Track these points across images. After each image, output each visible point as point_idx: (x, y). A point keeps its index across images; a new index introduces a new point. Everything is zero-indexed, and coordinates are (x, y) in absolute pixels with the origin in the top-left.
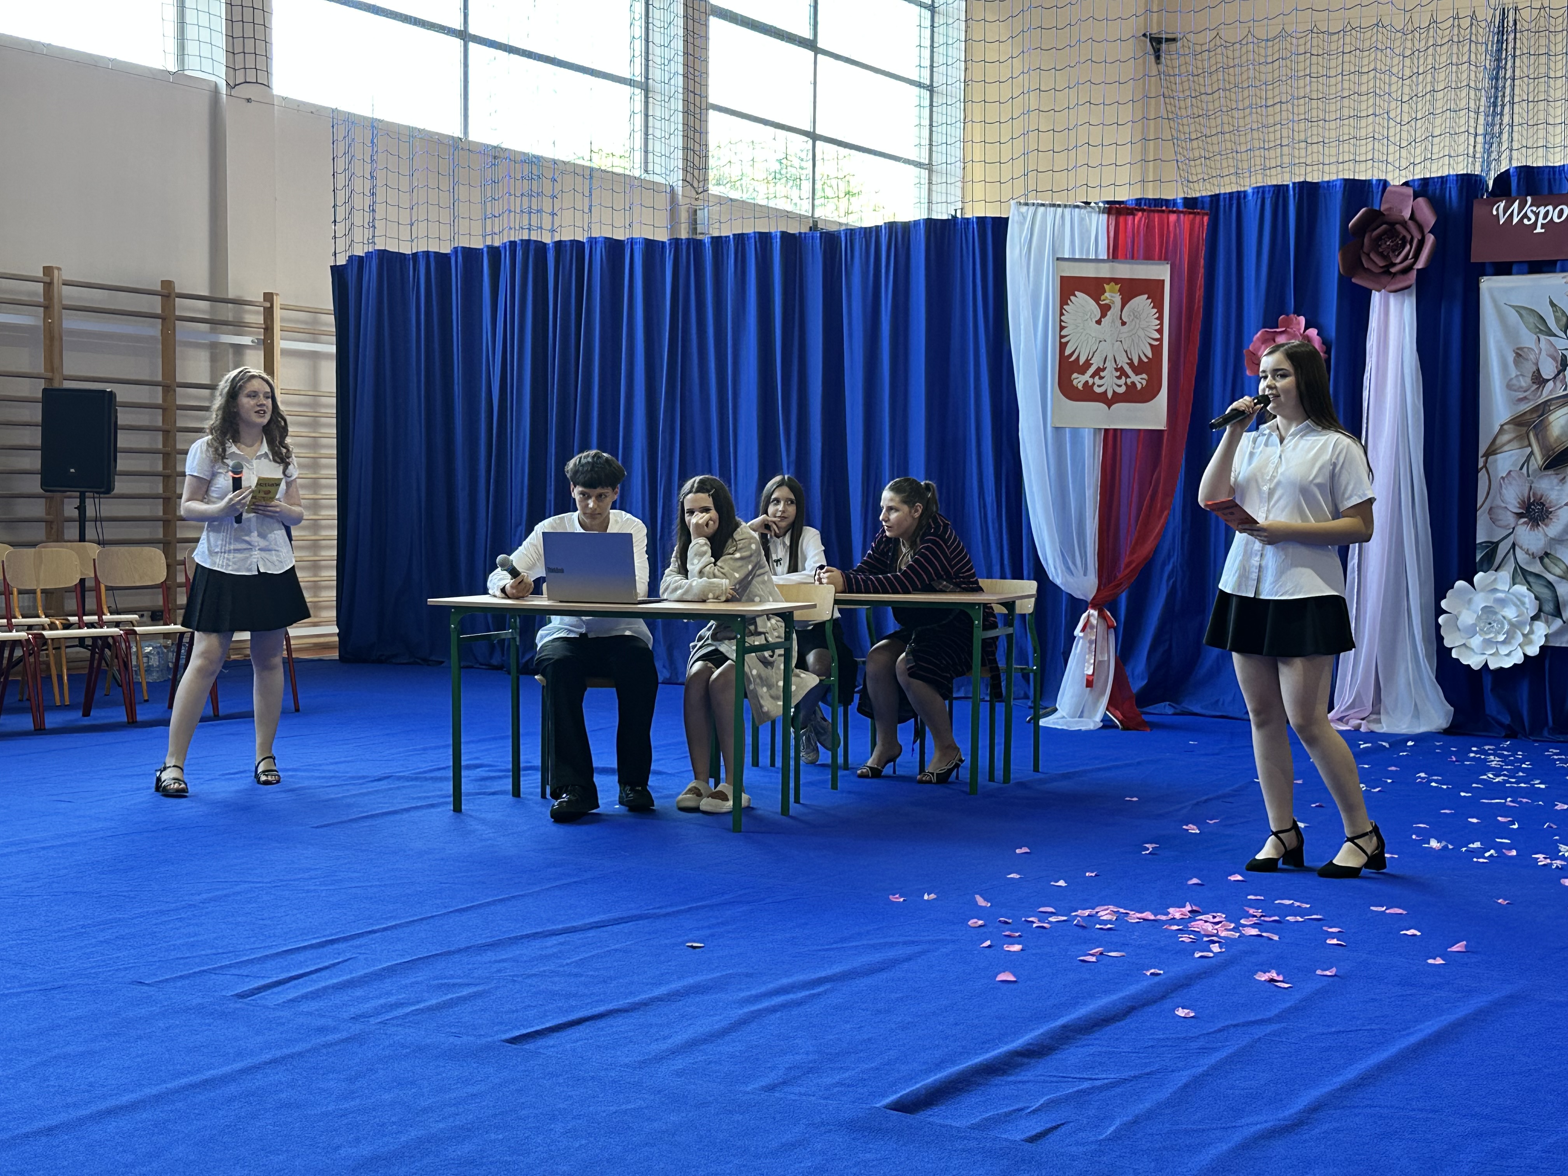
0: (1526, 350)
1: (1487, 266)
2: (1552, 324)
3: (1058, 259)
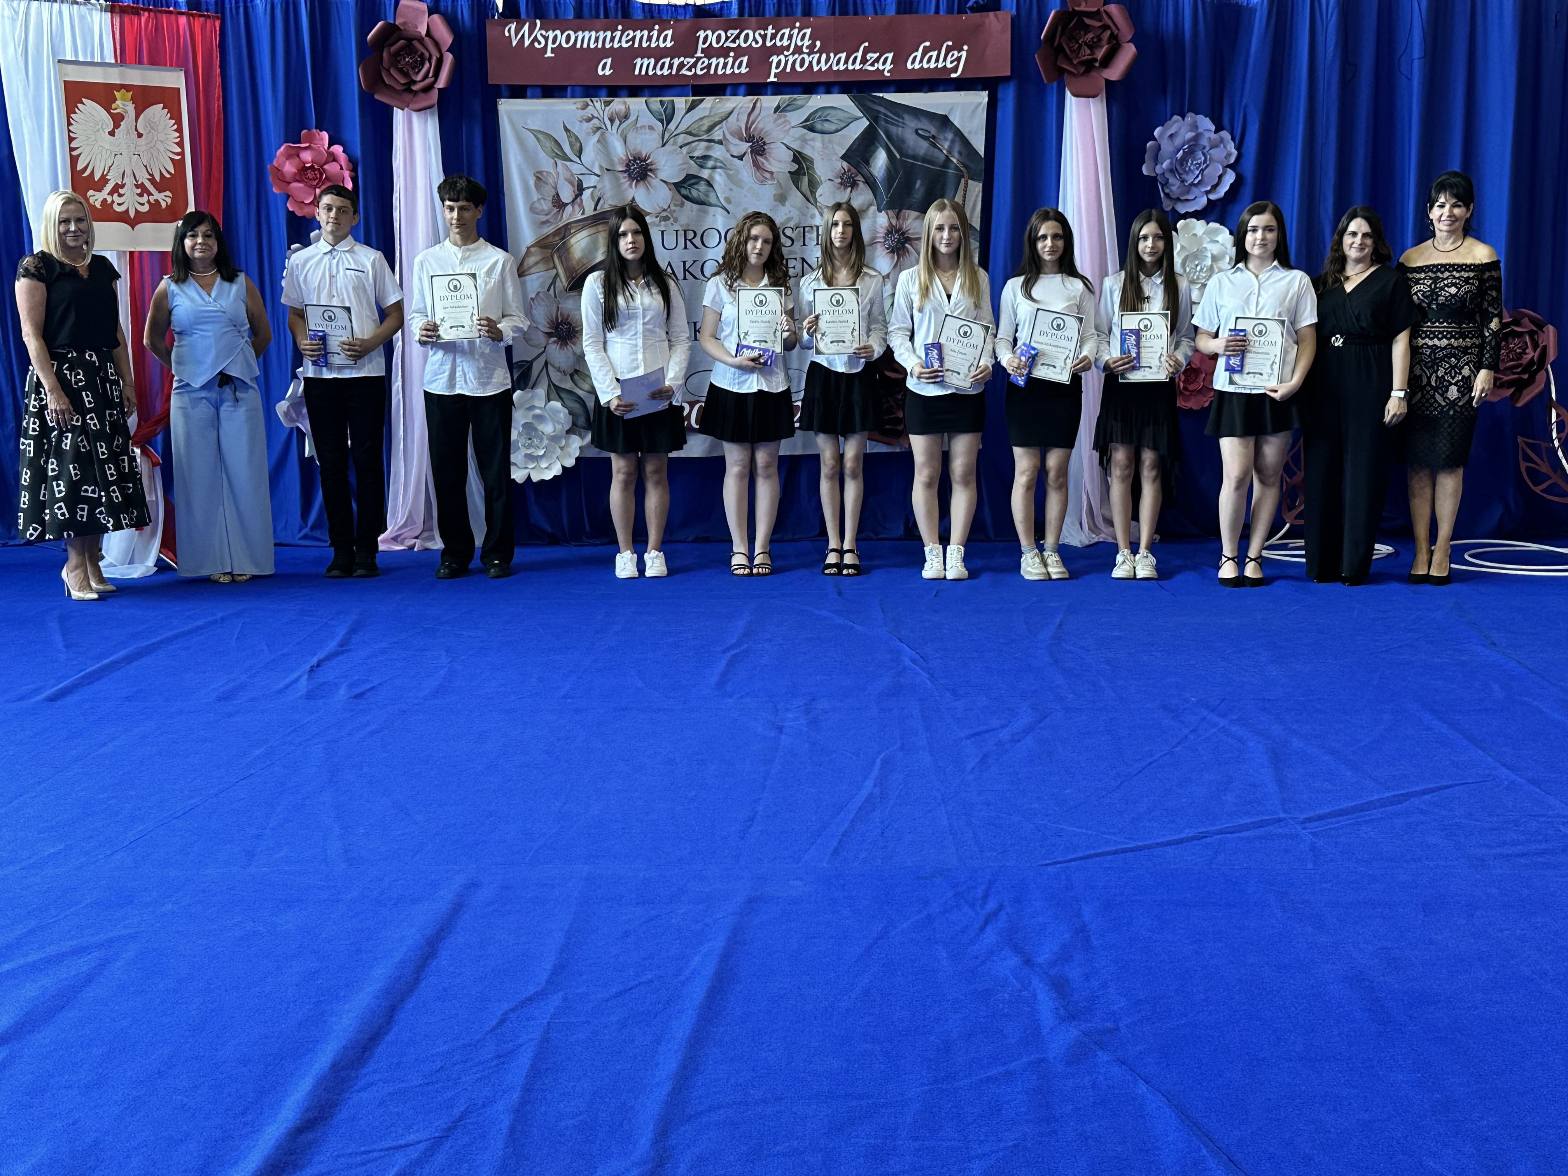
0: (545, 174)
1: (503, 89)
2: (567, 149)
3: (59, 61)
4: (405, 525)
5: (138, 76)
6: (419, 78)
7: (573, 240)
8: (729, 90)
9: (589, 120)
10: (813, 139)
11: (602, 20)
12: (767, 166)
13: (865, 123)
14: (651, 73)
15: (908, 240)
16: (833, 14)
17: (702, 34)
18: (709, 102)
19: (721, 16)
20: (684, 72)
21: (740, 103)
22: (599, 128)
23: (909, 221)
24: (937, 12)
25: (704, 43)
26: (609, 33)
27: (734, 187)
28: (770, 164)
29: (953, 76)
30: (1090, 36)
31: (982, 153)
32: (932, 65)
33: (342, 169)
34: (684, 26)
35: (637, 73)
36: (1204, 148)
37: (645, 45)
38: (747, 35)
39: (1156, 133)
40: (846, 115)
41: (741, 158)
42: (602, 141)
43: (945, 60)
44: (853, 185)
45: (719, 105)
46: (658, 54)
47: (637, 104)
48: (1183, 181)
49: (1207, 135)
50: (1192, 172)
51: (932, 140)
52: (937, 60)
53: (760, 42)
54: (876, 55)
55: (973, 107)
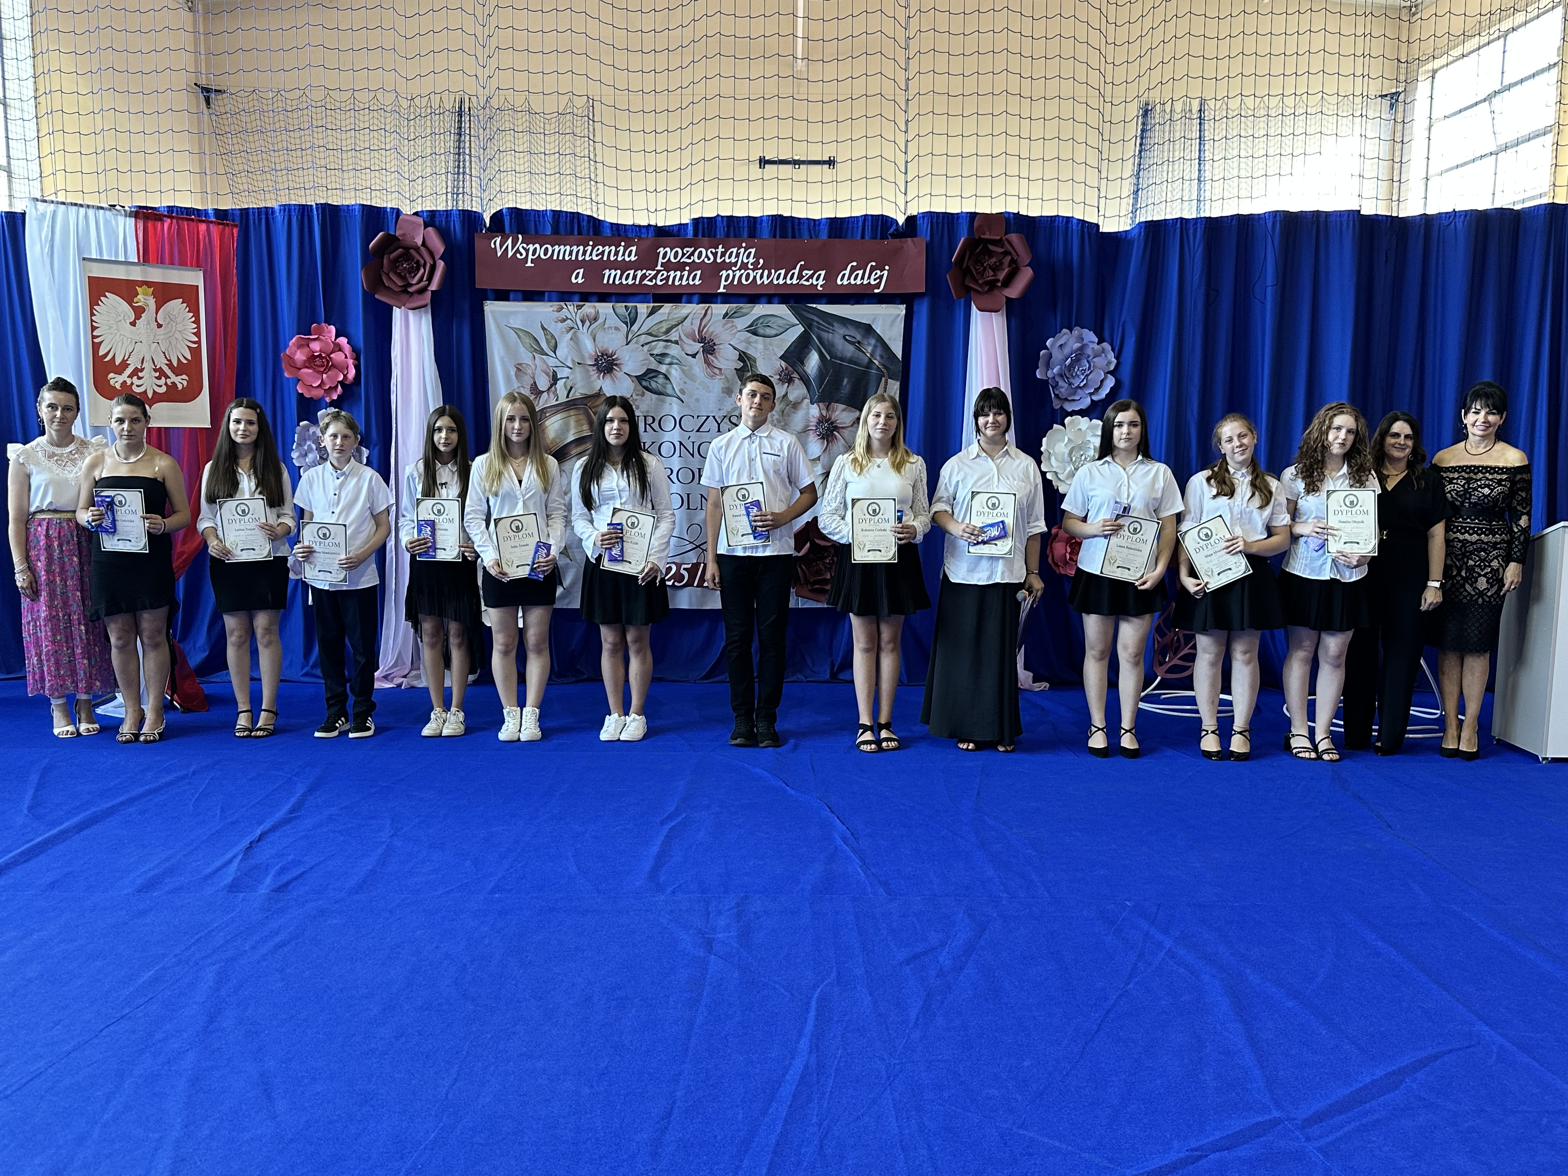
0: (524, 365)
1: (489, 292)
2: (544, 345)
3: (84, 259)
4: (395, 665)
5: (157, 274)
6: (414, 281)
7: (548, 423)
8: (684, 299)
9: (563, 321)
10: (756, 342)
11: (576, 236)
12: (716, 363)
13: (800, 329)
14: (617, 282)
15: (836, 428)
16: (775, 237)
17: (661, 251)
18: (667, 307)
19: (678, 236)
20: (646, 282)
21: (692, 310)
22: (573, 328)
23: (837, 413)
24: (863, 237)
25: (663, 258)
26: (581, 248)
27: (688, 381)
28: (719, 361)
29: (876, 291)
30: (994, 260)
31: (900, 357)
32: (859, 282)
33: (346, 357)
34: (647, 243)
35: (605, 282)
36: (1089, 357)
37: (612, 258)
38: (700, 253)
39: (1048, 343)
40: (784, 322)
41: (694, 356)
42: (575, 339)
43: (869, 278)
44: (790, 381)
45: (676, 311)
46: (624, 267)
47: (605, 308)
48: (1070, 384)
49: (1091, 346)
50: (1078, 376)
51: (858, 345)
52: (863, 278)
53: (712, 259)
54: (810, 272)
55: (892, 318)
